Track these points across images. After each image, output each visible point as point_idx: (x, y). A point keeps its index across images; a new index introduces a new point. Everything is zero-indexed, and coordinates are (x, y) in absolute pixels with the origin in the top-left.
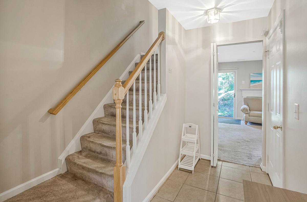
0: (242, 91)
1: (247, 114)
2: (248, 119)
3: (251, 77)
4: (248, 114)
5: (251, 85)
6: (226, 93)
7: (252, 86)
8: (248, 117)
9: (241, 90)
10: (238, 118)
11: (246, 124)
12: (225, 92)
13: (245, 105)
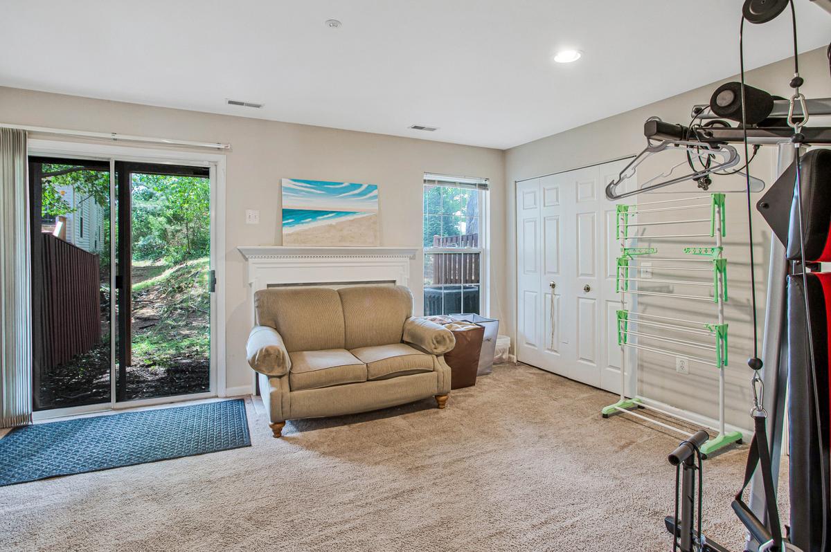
0: (247, 259)
1: (280, 377)
2: (287, 408)
3: (283, 193)
4: (285, 379)
5: (286, 230)
6: (178, 267)
7: (289, 235)
8: (289, 394)
9: (244, 255)
10: (228, 389)
11: (278, 434)
12: (176, 263)
13: (262, 325)
